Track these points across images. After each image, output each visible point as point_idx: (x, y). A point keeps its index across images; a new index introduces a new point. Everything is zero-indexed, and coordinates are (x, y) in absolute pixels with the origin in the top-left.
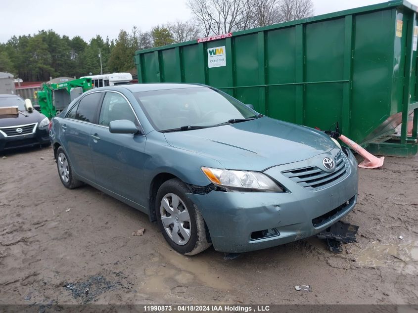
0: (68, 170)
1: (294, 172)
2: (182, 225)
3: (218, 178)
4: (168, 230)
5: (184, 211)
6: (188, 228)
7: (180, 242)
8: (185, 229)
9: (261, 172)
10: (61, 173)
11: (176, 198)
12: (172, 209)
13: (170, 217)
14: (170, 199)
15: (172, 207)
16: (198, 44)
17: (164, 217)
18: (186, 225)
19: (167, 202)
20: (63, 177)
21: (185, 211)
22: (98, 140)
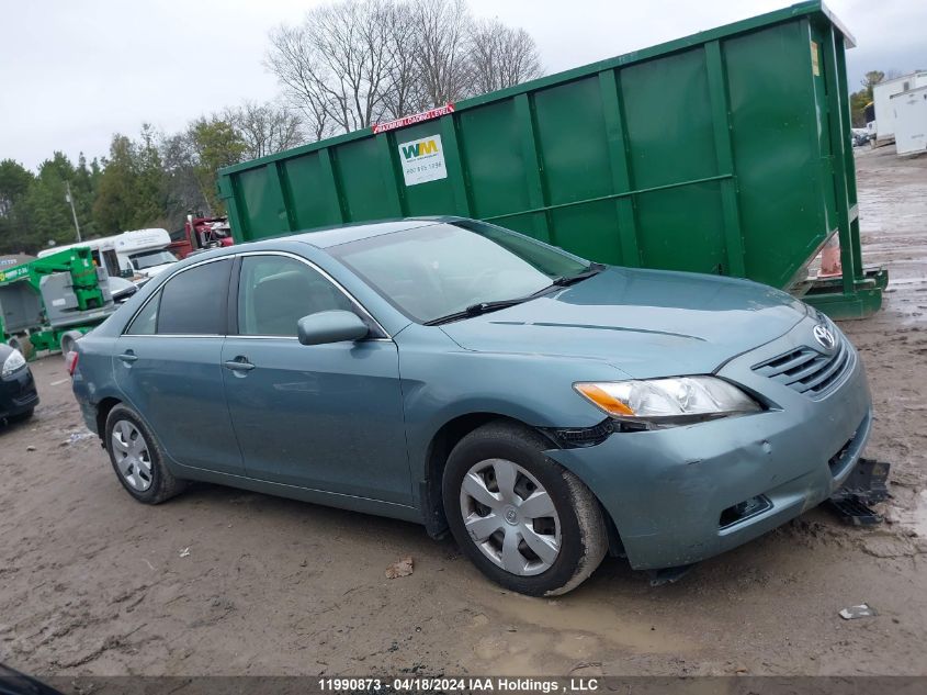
0: (146, 459)
1: (774, 364)
2: (530, 527)
3: (626, 403)
4: (486, 548)
5: (535, 495)
6: (549, 531)
7: (528, 570)
8: (540, 536)
9: (712, 375)
10: (123, 470)
11: (506, 470)
12: (496, 496)
13: (492, 515)
14: (489, 475)
15: (495, 490)
16: (374, 135)
17: (471, 520)
18: (544, 526)
19: (479, 481)
20: (131, 479)
21: (538, 492)
22: (247, 370)
